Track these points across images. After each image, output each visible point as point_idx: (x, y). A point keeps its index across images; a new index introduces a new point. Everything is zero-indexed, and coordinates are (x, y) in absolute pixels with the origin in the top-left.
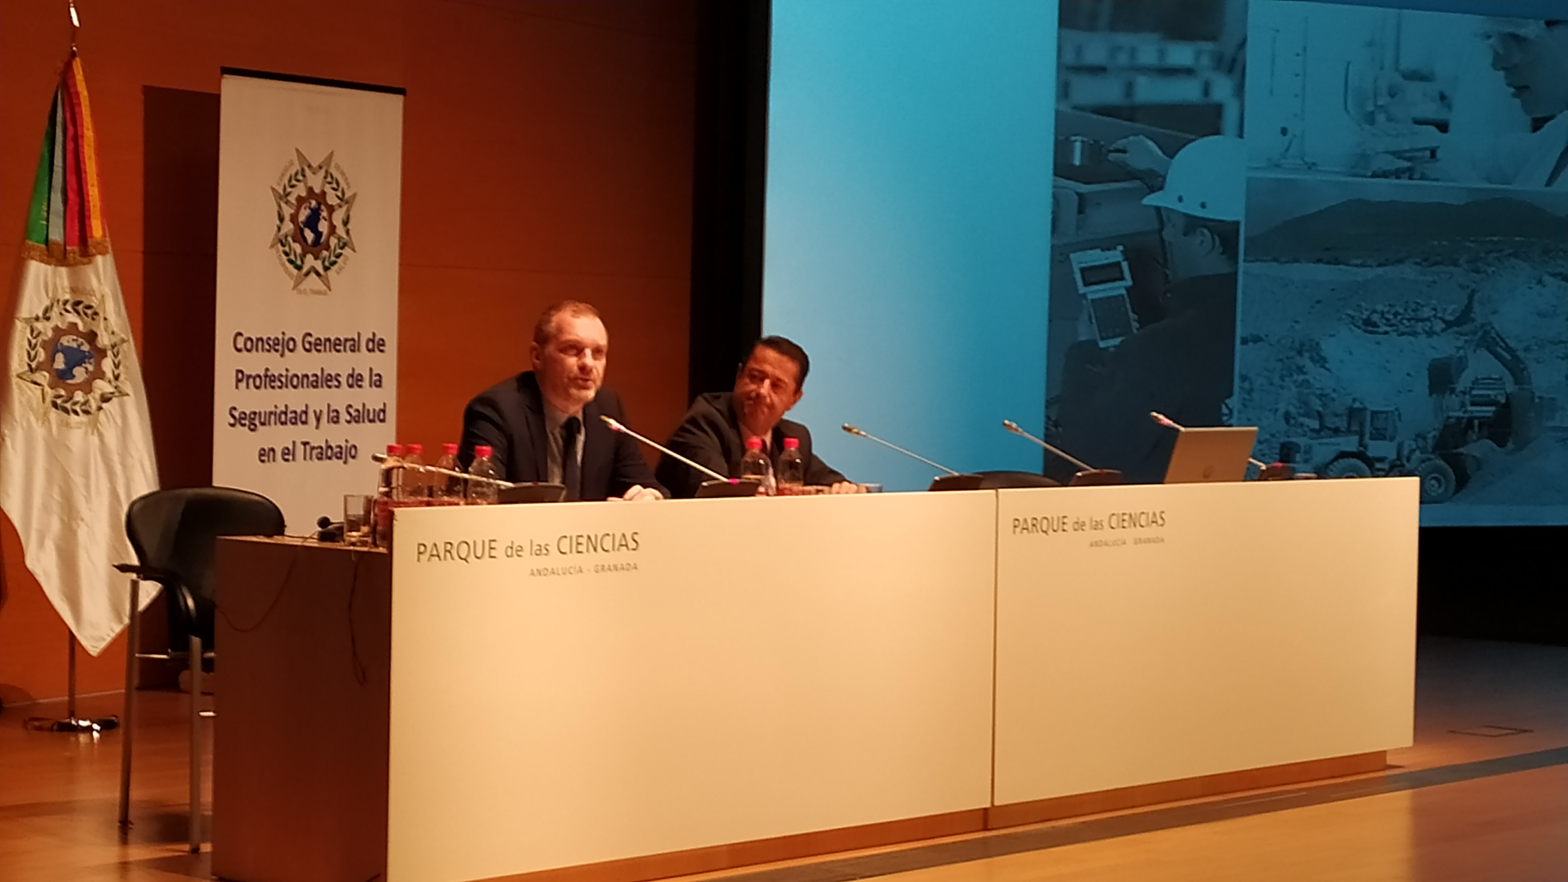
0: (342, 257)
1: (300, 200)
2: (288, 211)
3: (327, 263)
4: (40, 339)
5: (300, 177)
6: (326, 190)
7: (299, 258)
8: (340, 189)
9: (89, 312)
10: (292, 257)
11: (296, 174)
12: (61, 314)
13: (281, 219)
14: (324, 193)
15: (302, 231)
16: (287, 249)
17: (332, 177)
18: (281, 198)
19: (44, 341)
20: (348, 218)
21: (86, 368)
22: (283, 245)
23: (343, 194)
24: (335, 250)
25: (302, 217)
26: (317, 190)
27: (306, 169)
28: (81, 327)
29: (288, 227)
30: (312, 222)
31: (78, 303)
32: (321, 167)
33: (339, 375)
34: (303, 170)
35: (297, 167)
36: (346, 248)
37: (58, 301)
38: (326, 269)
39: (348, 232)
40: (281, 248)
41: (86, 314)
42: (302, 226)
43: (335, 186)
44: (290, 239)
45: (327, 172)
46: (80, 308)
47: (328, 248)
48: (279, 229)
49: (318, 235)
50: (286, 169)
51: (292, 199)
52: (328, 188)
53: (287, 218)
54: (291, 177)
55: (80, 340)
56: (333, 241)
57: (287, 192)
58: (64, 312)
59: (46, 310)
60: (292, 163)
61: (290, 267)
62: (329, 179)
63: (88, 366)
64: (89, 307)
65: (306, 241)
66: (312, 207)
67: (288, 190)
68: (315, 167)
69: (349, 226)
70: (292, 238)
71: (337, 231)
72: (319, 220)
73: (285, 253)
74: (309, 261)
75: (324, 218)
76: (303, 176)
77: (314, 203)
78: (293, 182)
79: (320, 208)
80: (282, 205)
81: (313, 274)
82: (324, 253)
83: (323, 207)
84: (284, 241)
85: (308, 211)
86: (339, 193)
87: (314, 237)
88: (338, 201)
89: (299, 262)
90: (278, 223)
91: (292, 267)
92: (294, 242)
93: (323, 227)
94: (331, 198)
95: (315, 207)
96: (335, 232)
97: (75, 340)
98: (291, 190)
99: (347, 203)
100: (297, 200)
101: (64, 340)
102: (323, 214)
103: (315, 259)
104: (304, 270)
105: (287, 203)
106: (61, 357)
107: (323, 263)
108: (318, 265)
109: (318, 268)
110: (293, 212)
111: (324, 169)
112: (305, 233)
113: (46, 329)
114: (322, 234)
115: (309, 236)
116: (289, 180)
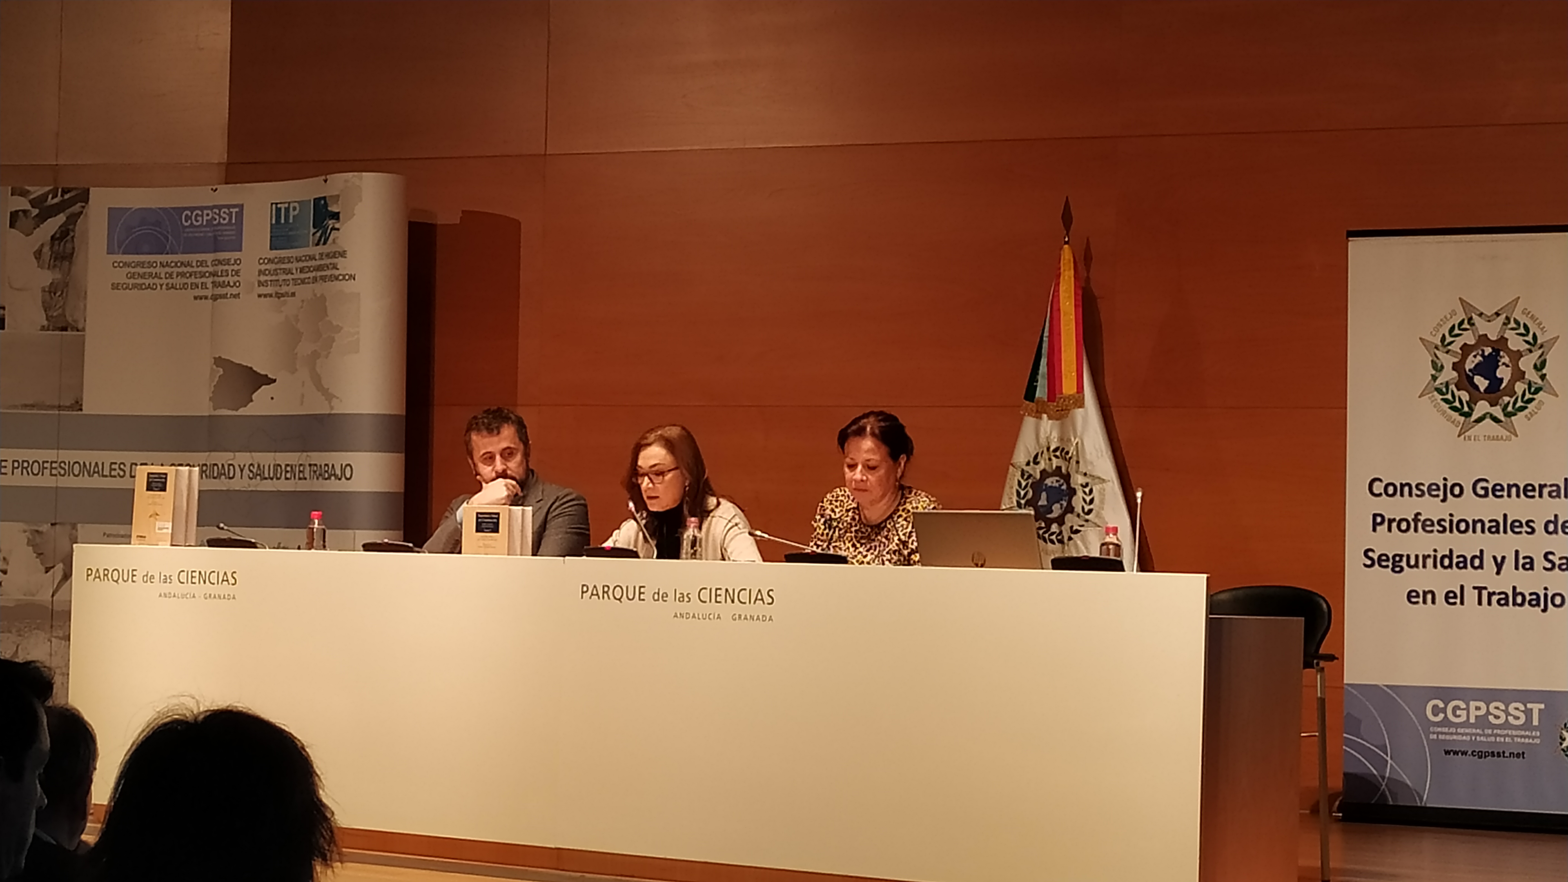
0: (1534, 403)
1: (1466, 349)
2: (1448, 361)
3: (1510, 409)
4: (1030, 481)
5: (1466, 325)
6: (1506, 336)
7: (1465, 405)
8: (1529, 333)
9: (1067, 457)
10: (1457, 404)
11: (1461, 323)
13: (1438, 368)
14: (1503, 340)
15: (1470, 380)
16: (1449, 397)
17: (1516, 322)
18: (1437, 348)
20: (1543, 364)
21: (1062, 505)
22: (1442, 393)
23: (1535, 337)
24: (1524, 395)
25: (1470, 363)
26: (1493, 337)
27: (1474, 316)
29: (1449, 375)
30: (1488, 367)
32: (1497, 314)
33: (1532, 521)
34: (1470, 319)
35: (1464, 316)
36: (1541, 393)
38: (1508, 415)
39: (1543, 377)
40: (1439, 397)
42: (1471, 374)
43: (1522, 331)
44: (1453, 387)
45: (1508, 318)
47: (1512, 393)
48: (1437, 378)
49: (1495, 383)
51: (1456, 347)
52: (1509, 334)
53: (1448, 366)
54: (1453, 326)
56: (1520, 387)
57: (1446, 342)
59: (1036, 457)
60: (1456, 313)
61: (1455, 415)
62: (1512, 325)
64: (1068, 453)
65: (1476, 388)
66: (1486, 354)
67: (1449, 339)
68: (1489, 314)
69: (1544, 371)
70: (1456, 386)
71: (1526, 377)
72: (1498, 366)
73: (1446, 401)
74: (1482, 407)
75: (1504, 364)
76: (1473, 324)
77: (1488, 351)
78: (1457, 331)
79: (1499, 354)
80: (1437, 352)
81: (1488, 420)
82: (1506, 399)
83: (1502, 353)
84: (1444, 390)
85: (1479, 358)
86: (1530, 338)
87: (1489, 384)
88: (1528, 346)
89: (1466, 409)
90: (1434, 372)
91: (1457, 414)
92: (1459, 390)
93: (1504, 373)
94: (1516, 343)
95: (1490, 354)
96: (1524, 378)
97: (1057, 481)
98: (1452, 339)
99: (1541, 346)
100: (1461, 349)
101: (1049, 482)
102: (1503, 360)
103: (1492, 406)
104: (1474, 417)
105: (1447, 352)
106: (1044, 495)
107: (1504, 409)
108: (1497, 411)
109: (1495, 414)
110: (1456, 360)
111: (1504, 316)
112: (1475, 380)
113: (1035, 472)
114: (1501, 380)
115: (1482, 383)
116: (1452, 328)
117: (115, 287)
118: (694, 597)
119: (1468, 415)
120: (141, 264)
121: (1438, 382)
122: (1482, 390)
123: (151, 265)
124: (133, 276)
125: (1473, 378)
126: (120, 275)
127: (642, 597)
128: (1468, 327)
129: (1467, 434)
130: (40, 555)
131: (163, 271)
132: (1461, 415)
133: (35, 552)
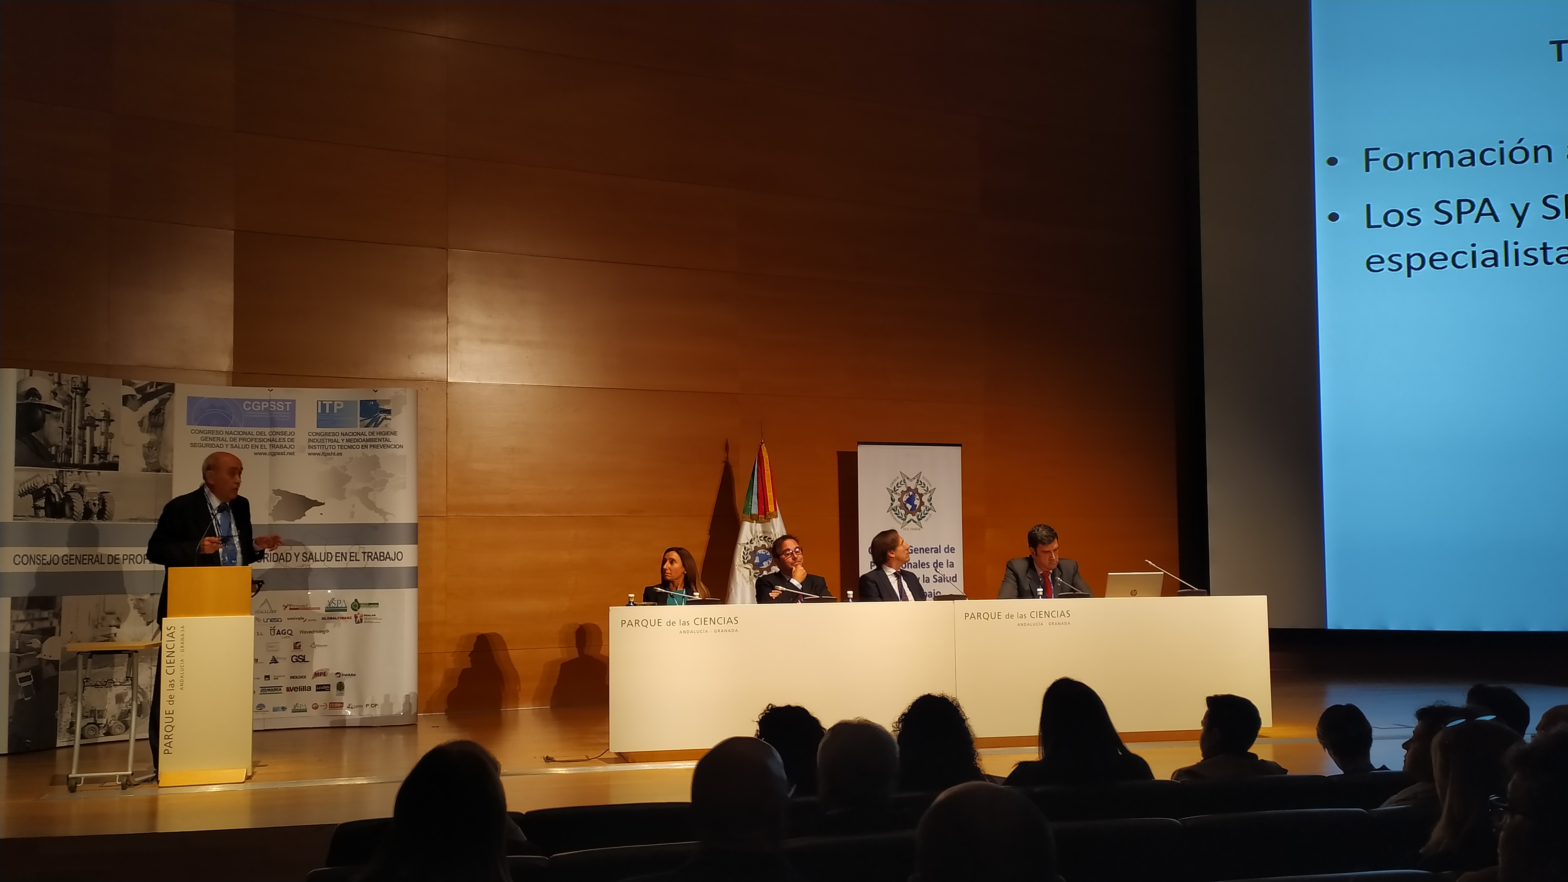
0: (928, 515)
1: (903, 493)
2: (896, 497)
3: (920, 517)
4: (749, 552)
5: (903, 483)
6: (917, 487)
7: (903, 516)
8: (926, 487)
9: (770, 540)
10: (900, 515)
11: (901, 482)
12: (758, 541)
13: (893, 500)
14: (917, 489)
16: (897, 512)
17: (921, 482)
18: (892, 492)
19: (750, 552)
20: (931, 498)
21: (769, 562)
22: (894, 511)
23: (927, 488)
24: (924, 511)
25: (905, 498)
26: (913, 488)
27: (906, 479)
28: (767, 546)
29: (897, 503)
30: (910, 500)
31: (766, 537)
32: (914, 479)
33: (929, 563)
34: (904, 480)
35: (901, 479)
36: (931, 511)
37: (757, 537)
38: (919, 520)
39: (931, 504)
40: (893, 512)
41: (769, 541)
42: (905, 503)
43: (923, 485)
44: (898, 508)
45: (918, 480)
46: (766, 539)
47: (920, 511)
48: (892, 504)
49: (914, 506)
50: (895, 480)
51: (899, 492)
52: (918, 487)
53: (896, 500)
55: (767, 551)
56: (923, 508)
57: (896, 489)
58: (760, 541)
59: (751, 540)
60: (898, 478)
61: (900, 520)
62: (919, 483)
63: (769, 561)
64: (770, 538)
65: (907, 508)
66: (910, 495)
67: (896, 488)
68: (911, 478)
69: (931, 502)
70: (900, 507)
71: (925, 504)
72: (915, 500)
73: (896, 514)
74: (910, 516)
75: (917, 499)
76: (905, 482)
77: (911, 493)
78: (899, 485)
79: (915, 495)
80: (893, 494)
81: (912, 522)
82: (918, 513)
83: (916, 494)
84: (895, 509)
85: (908, 496)
86: (926, 489)
87: (912, 507)
88: (925, 492)
89: (904, 517)
90: (891, 502)
91: (900, 519)
92: (901, 509)
93: (917, 502)
94: (921, 491)
95: (912, 495)
96: (924, 504)
97: (764, 551)
98: (898, 488)
99: (930, 492)
100: (901, 492)
101: (759, 552)
102: (916, 497)
103: (913, 516)
104: (907, 521)
105: (896, 494)
106: (757, 558)
107: (918, 517)
108: (915, 518)
109: (914, 519)
110: (899, 497)
111: (917, 479)
112: (907, 506)
113: (751, 548)
114: (916, 505)
115: (909, 506)
116: (897, 484)
117: (193, 445)
118: (1028, 616)
119: (904, 520)
120: (209, 432)
121: (893, 506)
122: (909, 509)
123: (218, 432)
124: (206, 439)
125: (906, 505)
126: (197, 439)
127: (999, 617)
128: (904, 483)
129: (905, 527)
130: (143, 614)
131: (228, 437)
132: (902, 520)
133: (139, 613)
